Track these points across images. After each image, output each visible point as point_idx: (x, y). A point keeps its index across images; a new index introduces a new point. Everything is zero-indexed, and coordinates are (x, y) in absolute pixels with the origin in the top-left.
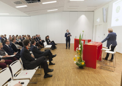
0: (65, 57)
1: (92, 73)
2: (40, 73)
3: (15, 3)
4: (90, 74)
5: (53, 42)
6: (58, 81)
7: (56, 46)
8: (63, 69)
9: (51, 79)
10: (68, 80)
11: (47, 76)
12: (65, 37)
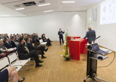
0: (57, 52)
1: (75, 63)
2: (33, 64)
3: (14, 6)
4: (73, 64)
5: (49, 39)
6: (46, 69)
7: (51, 43)
8: (52, 61)
9: (41, 68)
10: (54, 69)
11: (38, 66)
12: (58, 35)
